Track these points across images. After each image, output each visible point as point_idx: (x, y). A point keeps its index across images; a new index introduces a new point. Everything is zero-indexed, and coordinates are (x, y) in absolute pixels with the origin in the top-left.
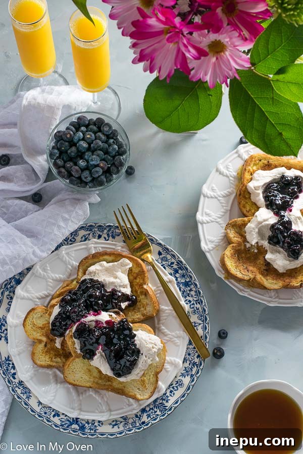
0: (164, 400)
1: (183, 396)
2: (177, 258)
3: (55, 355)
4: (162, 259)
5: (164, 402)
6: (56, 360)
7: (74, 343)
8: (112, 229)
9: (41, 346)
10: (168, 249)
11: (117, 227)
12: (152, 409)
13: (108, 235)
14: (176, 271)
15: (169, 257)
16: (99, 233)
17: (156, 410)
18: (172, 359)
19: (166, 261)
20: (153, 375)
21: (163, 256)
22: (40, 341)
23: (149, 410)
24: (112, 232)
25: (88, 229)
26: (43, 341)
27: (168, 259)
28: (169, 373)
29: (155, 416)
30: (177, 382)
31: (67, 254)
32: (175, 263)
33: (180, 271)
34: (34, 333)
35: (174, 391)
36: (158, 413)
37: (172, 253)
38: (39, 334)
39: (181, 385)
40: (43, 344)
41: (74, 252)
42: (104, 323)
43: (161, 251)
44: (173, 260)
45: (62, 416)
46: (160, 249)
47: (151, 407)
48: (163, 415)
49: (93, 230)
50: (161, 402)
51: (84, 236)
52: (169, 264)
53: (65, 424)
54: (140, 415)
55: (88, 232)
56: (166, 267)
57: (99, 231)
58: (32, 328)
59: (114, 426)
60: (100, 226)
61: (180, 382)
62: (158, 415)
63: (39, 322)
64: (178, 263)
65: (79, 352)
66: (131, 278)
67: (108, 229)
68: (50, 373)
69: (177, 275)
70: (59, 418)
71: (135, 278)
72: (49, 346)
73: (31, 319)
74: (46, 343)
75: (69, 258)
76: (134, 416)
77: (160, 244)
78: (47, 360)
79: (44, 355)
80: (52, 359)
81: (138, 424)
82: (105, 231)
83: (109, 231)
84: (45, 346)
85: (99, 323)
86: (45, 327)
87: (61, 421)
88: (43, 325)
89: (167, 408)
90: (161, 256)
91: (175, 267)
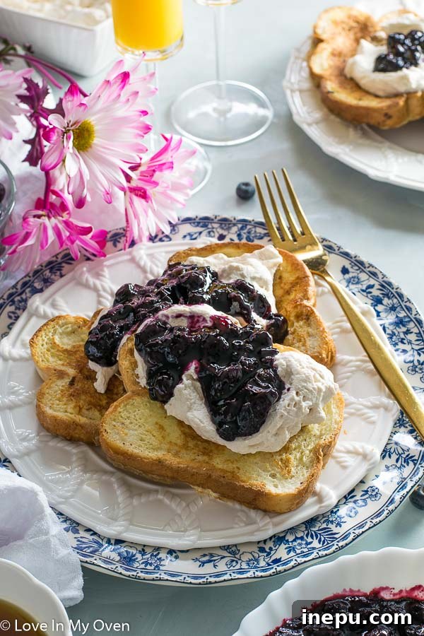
0: (332, 522)
1: (379, 515)
2: (380, 276)
3: (90, 403)
4: (349, 281)
5: (330, 526)
6: (90, 413)
7: (135, 365)
8: (248, 227)
9: (63, 383)
10: (362, 263)
11: (261, 224)
12: (302, 538)
13: (239, 236)
14: (378, 301)
15: (363, 276)
16: (221, 232)
17: (309, 540)
18: (358, 446)
19: (358, 283)
20: (310, 451)
21: (351, 275)
22: (61, 374)
23: (294, 540)
24: (249, 233)
25: (199, 223)
26: (67, 374)
27: (362, 280)
28: (348, 471)
29: (305, 550)
30: (367, 491)
31: (151, 256)
32: (377, 286)
33: (386, 301)
34: (51, 359)
35: (357, 508)
36: (316, 544)
37: (371, 269)
38: (61, 362)
39: (376, 496)
40: (67, 381)
41: (164, 254)
42: (208, 319)
43: (348, 266)
44: (372, 282)
45: (82, 534)
46: (347, 264)
47: (299, 535)
48: (325, 549)
49: (210, 226)
50: (324, 526)
51: (189, 234)
52: (364, 288)
53: (89, 547)
54: (271, 549)
55: (199, 229)
56: (356, 293)
57: (222, 228)
58: (48, 350)
59: (203, 563)
60: (225, 220)
61: (373, 491)
62: (314, 548)
63: (65, 340)
64: (382, 286)
65: (143, 382)
66: (280, 292)
67: (240, 226)
68: (75, 451)
69: (380, 308)
70: (77, 535)
71: (288, 293)
72: (78, 386)
73: (51, 334)
74: (74, 379)
75: (152, 262)
76: (256, 550)
77: (346, 255)
78: (69, 410)
79: (65, 399)
80: (80, 409)
81: (262, 563)
82: (235, 229)
83: (242, 228)
84: (72, 383)
85: (198, 321)
86: (77, 351)
87: (78, 541)
88: (74, 347)
89: (336, 536)
90: (347, 276)
91: (376, 292)
